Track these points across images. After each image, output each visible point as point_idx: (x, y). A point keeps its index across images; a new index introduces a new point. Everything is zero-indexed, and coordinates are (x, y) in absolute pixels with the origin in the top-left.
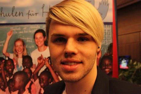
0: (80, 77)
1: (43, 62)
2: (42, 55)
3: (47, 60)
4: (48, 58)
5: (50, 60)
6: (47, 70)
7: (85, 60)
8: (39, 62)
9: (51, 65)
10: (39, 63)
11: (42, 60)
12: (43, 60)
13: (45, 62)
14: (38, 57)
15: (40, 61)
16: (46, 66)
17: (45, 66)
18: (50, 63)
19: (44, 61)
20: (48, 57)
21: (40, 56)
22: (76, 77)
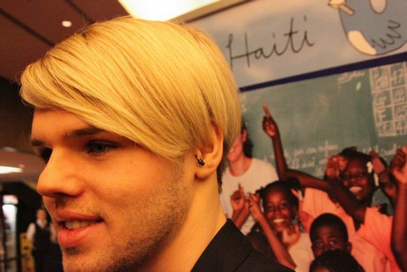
0: (98, 264)
1: (244, 207)
2: (240, 187)
3: (255, 199)
4: (255, 195)
5: (261, 201)
6: (258, 230)
7: (107, 211)
8: (237, 207)
9: (265, 214)
10: (234, 211)
11: (242, 202)
12: (245, 201)
13: (250, 207)
14: (231, 193)
15: (238, 203)
16: (255, 220)
17: (250, 218)
18: (262, 209)
19: (247, 205)
20: (257, 191)
21: (236, 189)
22: (85, 266)
